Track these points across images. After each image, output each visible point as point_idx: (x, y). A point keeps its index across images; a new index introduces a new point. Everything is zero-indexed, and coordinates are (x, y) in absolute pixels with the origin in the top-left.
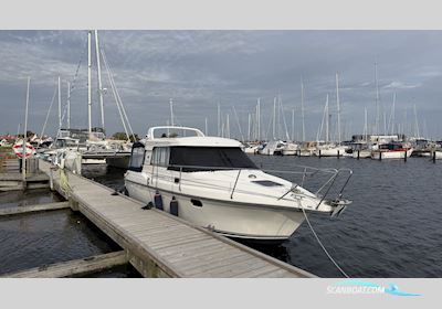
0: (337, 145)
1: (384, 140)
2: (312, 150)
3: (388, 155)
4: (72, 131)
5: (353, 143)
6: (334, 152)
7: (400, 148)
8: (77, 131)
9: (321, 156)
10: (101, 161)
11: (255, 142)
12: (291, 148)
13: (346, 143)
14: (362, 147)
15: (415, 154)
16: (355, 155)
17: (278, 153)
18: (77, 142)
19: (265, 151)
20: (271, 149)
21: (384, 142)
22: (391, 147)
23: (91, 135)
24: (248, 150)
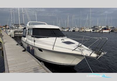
0: (90, 28)
1: (103, 27)
2: (83, 30)
3: (104, 31)
4: (15, 25)
5: (94, 28)
6: (89, 30)
7: (108, 29)
8: (16, 25)
9: (85, 32)
10: (21, 33)
11: (67, 28)
12: (77, 30)
13: (92, 28)
14: (97, 29)
15: (112, 31)
16: (95, 31)
17: (74, 31)
18: (17, 28)
19: (70, 30)
20: (72, 30)
21: (103, 28)
22: (105, 29)
23: (20, 26)
24: (65, 30)
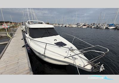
0: (75, 25)
2: (71, 26)
3: (84, 27)
5: (77, 25)
6: (75, 26)
7: (86, 26)
11: (62, 24)
12: (67, 26)
14: (79, 26)
15: (88, 27)
16: (78, 27)
17: (65, 26)
19: (63, 26)
20: (64, 26)
22: (84, 25)
24: (60, 26)
